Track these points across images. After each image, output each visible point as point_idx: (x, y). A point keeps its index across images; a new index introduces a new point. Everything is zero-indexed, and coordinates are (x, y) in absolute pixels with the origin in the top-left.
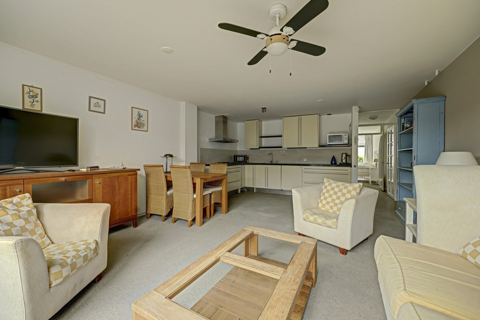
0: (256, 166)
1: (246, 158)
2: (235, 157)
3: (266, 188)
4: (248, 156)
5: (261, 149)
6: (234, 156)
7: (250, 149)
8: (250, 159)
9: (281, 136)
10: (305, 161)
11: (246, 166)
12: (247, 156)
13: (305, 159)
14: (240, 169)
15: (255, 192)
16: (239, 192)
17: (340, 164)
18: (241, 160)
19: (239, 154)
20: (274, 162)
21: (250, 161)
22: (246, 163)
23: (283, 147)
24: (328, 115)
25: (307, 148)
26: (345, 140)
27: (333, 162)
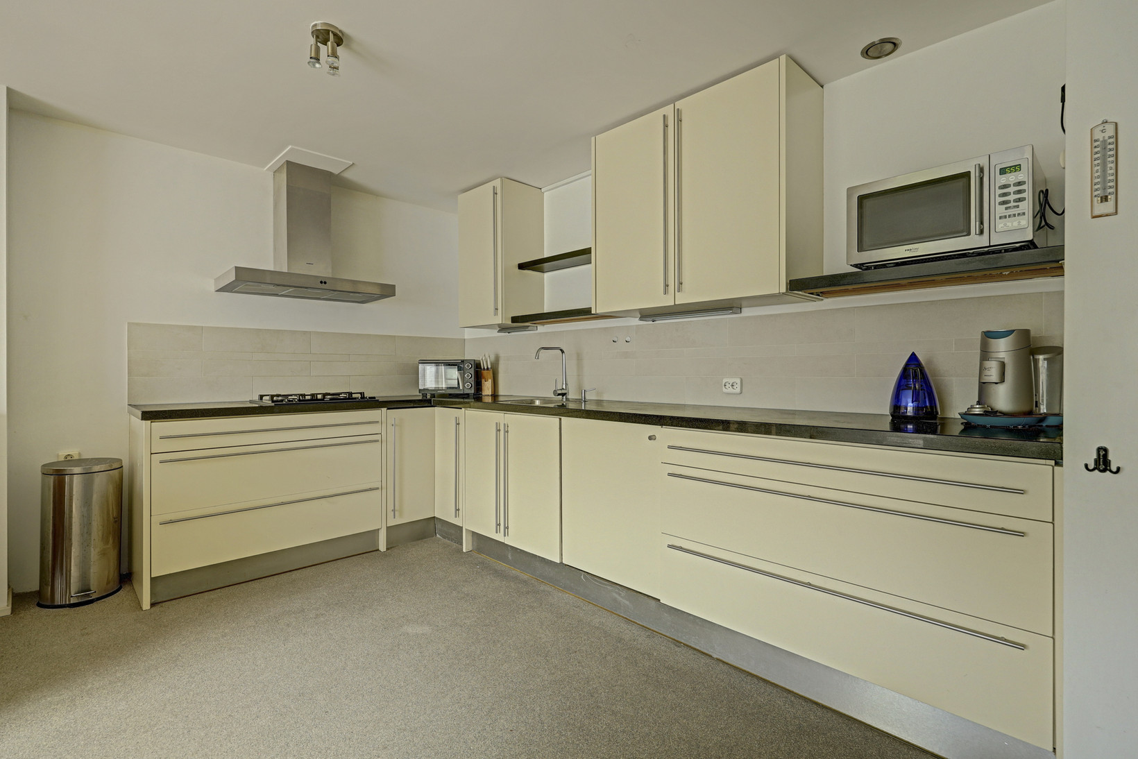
1: (465, 371)
4: (485, 364)
5: (540, 328)
8: (502, 376)
13: (731, 381)
14: (381, 429)
15: (464, 551)
16: (382, 546)
17: (969, 427)
23: (593, 312)
24: (866, 53)
25: (747, 312)
26: (1001, 210)
27: (903, 404)
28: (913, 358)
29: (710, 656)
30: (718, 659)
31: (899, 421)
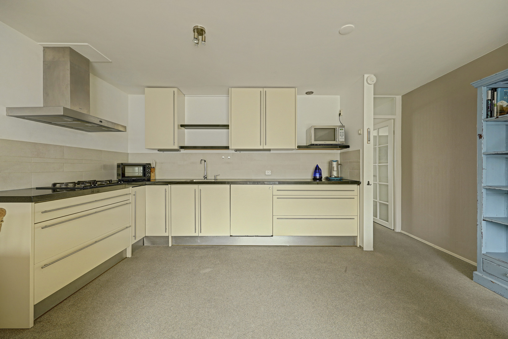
0: (173, 186)
1: (147, 168)
2: (122, 167)
3: (196, 235)
4: (153, 166)
5: (183, 151)
6: (119, 166)
7: (160, 150)
8: (157, 171)
9: (227, 126)
10: (268, 174)
11: (148, 189)
12: (150, 164)
13: (268, 171)
14: (130, 197)
15: (170, 245)
16: (129, 255)
17: (327, 179)
18: (137, 174)
19: (131, 160)
20: (211, 178)
21: (158, 175)
22: (149, 180)
23: (230, 148)
24: (307, 93)
25: (272, 152)
26: (340, 137)
27: (316, 176)
28: (317, 166)
29: (287, 246)
30: (289, 246)
31: (315, 179)
